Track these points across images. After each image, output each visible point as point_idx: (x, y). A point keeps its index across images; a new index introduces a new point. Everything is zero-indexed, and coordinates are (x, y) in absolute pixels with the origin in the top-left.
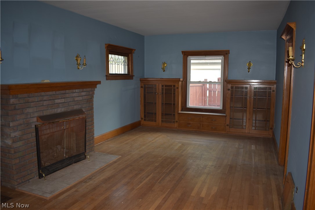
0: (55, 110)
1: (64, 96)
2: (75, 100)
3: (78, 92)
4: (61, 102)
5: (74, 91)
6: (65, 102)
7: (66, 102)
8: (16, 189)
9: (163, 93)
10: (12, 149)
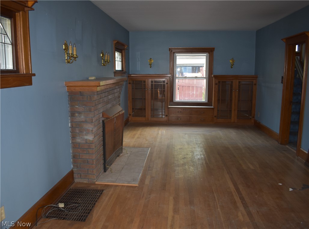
8: (96, 183)
9: (153, 89)
10: (93, 144)
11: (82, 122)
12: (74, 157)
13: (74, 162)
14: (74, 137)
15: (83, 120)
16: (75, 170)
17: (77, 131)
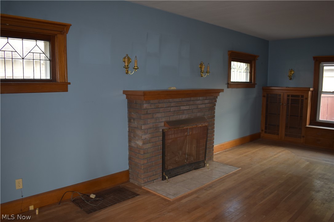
0: (181, 116)
1: (189, 103)
2: (199, 108)
3: (202, 99)
4: (186, 109)
5: (198, 98)
7: (190, 109)
8: (142, 187)
9: (289, 104)
10: (142, 150)
11: (135, 128)
12: (130, 159)
13: (130, 164)
14: (130, 141)
15: (136, 126)
16: (130, 171)
17: (132, 136)
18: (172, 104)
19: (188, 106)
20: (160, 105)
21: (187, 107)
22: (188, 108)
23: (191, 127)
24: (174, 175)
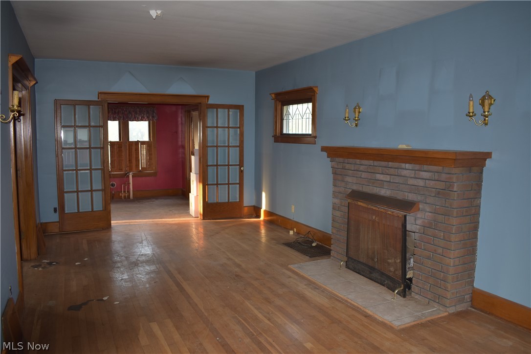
0: (378, 189)
1: (387, 171)
2: (409, 183)
4: (384, 179)
5: (403, 165)
6: (389, 182)
7: (391, 181)
18: (362, 168)
19: (388, 176)
20: (347, 166)
21: (387, 178)
22: (388, 180)
23: (377, 209)
24: (358, 271)
